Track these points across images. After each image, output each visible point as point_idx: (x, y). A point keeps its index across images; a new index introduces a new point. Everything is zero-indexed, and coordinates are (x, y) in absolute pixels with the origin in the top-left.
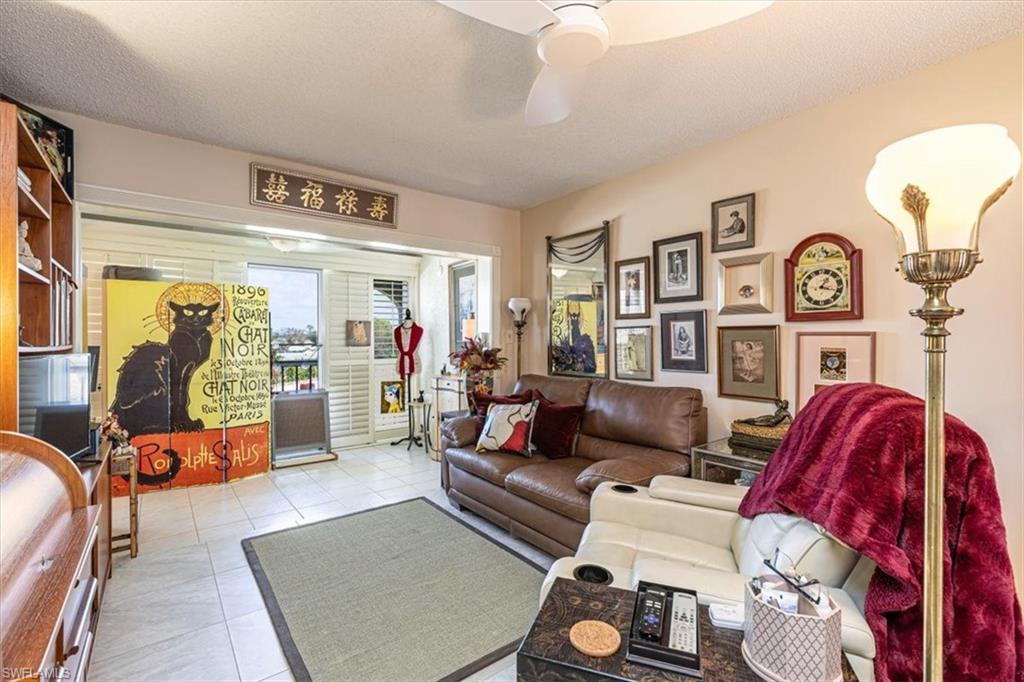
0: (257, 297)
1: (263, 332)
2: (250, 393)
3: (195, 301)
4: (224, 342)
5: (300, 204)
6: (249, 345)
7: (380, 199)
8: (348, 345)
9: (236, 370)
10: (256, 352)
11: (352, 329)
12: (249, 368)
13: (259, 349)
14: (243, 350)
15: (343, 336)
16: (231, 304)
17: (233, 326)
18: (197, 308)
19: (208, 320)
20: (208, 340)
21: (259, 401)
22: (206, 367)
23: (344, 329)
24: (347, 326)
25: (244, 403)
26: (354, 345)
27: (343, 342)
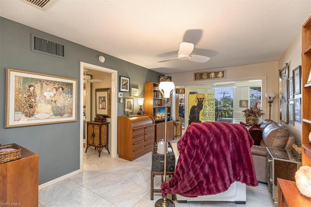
0: (212, 96)
1: (213, 104)
2: (210, 117)
3: (201, 97)
4: (205, 106)
5: (202, 78)
6: (210, 106)
7: (220, 72)
8: (240, 107)
9: (207, 112)
10: (212, 108)
11: (242, 102)
12: (210, 111)
13: (212, 107)
14: (209, 107)
15: (239, 104)
16: (206, 98)
17: (207, 102)
18: (201, 99)
19: (202, 101)
20: (202, 105)
21: (212, 119)
22: (202, 111)
23: (239, 102)
24: (240, 102)
25: (209, 119)
26: (242, 107)
27: (239, 106)
